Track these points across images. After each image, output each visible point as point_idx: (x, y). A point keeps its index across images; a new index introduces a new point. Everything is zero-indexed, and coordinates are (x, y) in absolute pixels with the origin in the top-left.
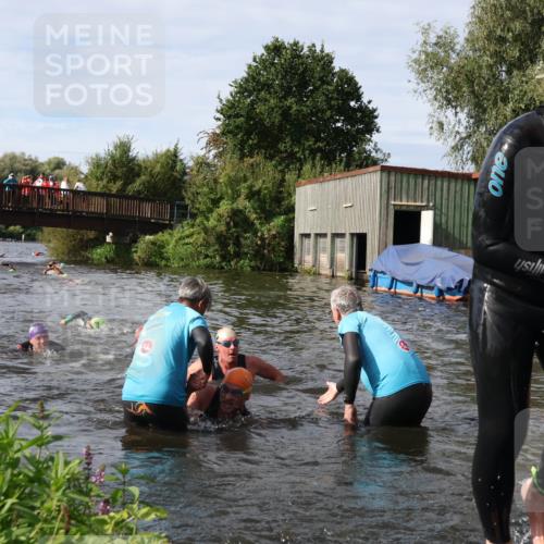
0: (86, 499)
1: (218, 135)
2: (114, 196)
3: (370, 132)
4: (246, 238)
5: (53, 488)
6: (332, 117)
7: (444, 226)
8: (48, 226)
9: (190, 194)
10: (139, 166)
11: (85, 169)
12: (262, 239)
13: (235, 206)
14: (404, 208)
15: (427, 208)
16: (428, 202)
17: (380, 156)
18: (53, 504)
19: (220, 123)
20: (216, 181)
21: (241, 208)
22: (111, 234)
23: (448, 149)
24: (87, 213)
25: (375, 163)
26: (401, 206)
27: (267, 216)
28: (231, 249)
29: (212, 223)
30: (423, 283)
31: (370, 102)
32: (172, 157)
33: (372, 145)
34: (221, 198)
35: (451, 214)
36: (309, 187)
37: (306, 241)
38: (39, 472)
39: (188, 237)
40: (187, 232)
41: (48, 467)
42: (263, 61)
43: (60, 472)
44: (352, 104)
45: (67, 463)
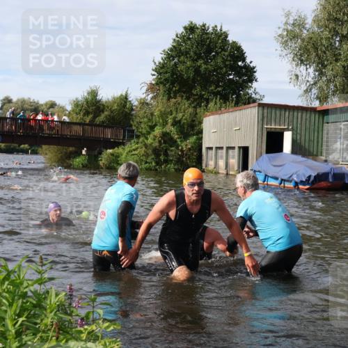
0: (70, 318)
1: (153, 85)
2: (87, 125)
3: (251, 81)
4: (172, 151)
5: (49, 311)
6: (227, 72)
7: (298, 141)
8: (45, 144)
9: (135, 123)
10: (104, 105)
11: (69, 108)
12: (182, 151)
13: (164, 130)
14: (273, 130)
15: (288, 130)
16: (288, 126)
17: (258, 97)
18: (48, 321)
19: (154, 77)
20: (152, 114)
21: (168, 131)
22: (85, 149)
23: (301, 92)
24: (70, 136)
25: (254, 101)
26: (271, 128)
27: (185, 136)
28: (162, 158)
29: (150, 141)
30: (285, 178)
31: (251, 62)
32: (124, 99)
33: (253, 90)
34: (156, 125)
35: (303, 133)
36: (212, 117)
37: (210, 152)
38: (39, 301)
39: (134, 150)
40: (134, 147)
41: (45, 298)
42: (183, 37)
43: (53, 300)
44: (240, 63)
45: (57, 295)
